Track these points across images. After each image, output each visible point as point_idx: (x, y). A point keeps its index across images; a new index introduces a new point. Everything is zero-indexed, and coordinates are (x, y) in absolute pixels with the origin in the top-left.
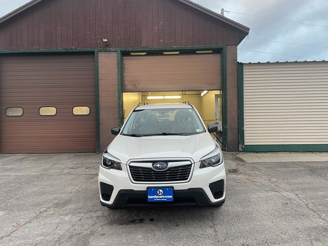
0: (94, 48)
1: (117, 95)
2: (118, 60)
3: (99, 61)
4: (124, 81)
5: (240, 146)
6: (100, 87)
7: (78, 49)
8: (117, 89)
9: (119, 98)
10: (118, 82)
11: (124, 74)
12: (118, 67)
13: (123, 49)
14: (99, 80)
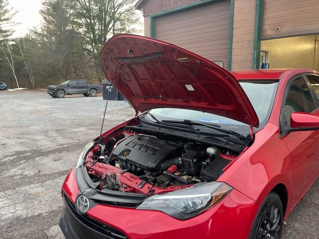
1: (252, 45)
3: (235, 7)
4: (263, 25)
6: (234, 37)
8: (253, 38)
9: (254, 49)
10: (255, 29)
11: (265, 16)
12: (256, 9)
14: (234, 30)
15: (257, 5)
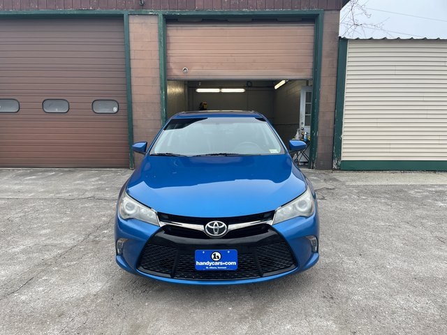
0: (122, 9)
1: (158, 83)
2: (159, 28)
3: (130, 31)
4: (168, 63)
5: (335, 162)
6: (132, 70)
7: (99, 11)
8: (159, 76)
9: (161, 89)
10: (160, 64)
11: (169, 52)
12: (160, 40)
13: (167, 12)
14: (131, 61)
15: (160, 35)
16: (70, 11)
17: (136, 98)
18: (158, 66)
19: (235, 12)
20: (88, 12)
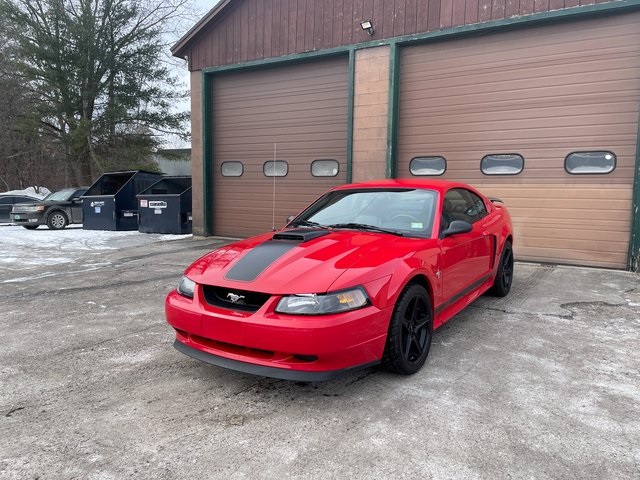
0: (348, 45)
1: (385, 136)
2: (391, 61)
3: (356, 70)
6: (355, 121)
7: (323, 51)
9: (388, 143)
10: (389, 110)
12: (390, 77)
13: (401, 39)
14: (356, 109)
16: (293, 57)
17: (358, 157)
18: (386, 113)
19: (498, 23)
20: (311, 55)
